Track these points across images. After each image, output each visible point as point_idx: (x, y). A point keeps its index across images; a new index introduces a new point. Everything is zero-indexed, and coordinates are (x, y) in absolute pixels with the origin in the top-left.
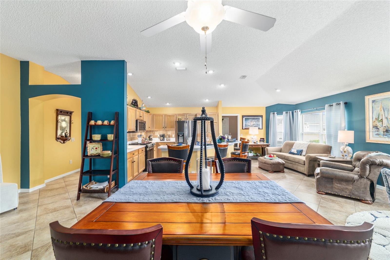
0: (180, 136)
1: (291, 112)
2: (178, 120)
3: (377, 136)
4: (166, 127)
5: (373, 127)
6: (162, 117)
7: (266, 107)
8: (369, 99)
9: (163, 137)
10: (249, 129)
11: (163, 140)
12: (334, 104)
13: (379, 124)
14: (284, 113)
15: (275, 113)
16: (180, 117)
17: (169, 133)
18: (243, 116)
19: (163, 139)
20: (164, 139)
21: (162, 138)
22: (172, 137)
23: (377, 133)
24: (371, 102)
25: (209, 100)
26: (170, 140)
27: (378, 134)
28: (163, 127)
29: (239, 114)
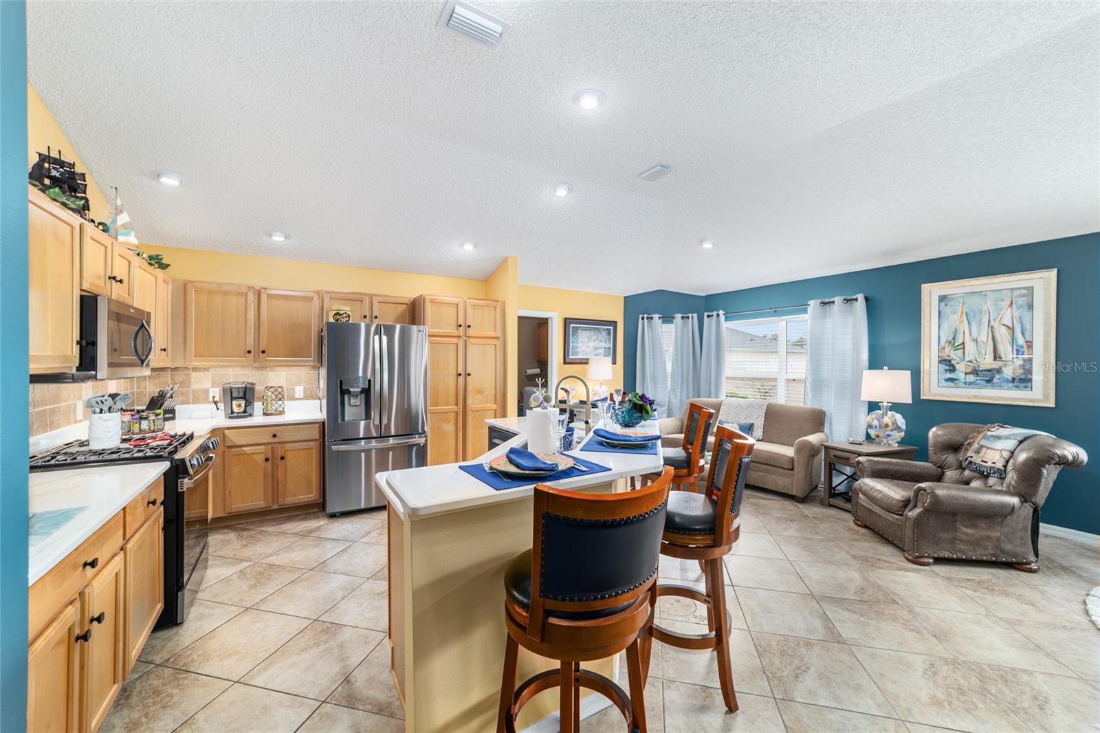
0: (349, 392)
1: (695, 315)
2: (332, 320)
3: (950, 383)
4: (263, 352)
5: (940, 362)
6: (243, 299)
7: (625, 297)
8: (931, 292)
9: (244, 397)
10: (587, 363)
11: (246, 414)
12: (838, 300)
13: (955, 356)
14: (679, 316)
15: (656, 316)
16: (345, 308)
17: (279, 376)
18: (567, 321)
19: (245, 412)
20: (248, 409)
21: (243, 403)
22: (292, 398)
23: (949, 375)
24: (935, 300)
25: (475, 247)
26: (281, 413)
27: (952, 380)
28: (249, 352)
29: (555, 311)
